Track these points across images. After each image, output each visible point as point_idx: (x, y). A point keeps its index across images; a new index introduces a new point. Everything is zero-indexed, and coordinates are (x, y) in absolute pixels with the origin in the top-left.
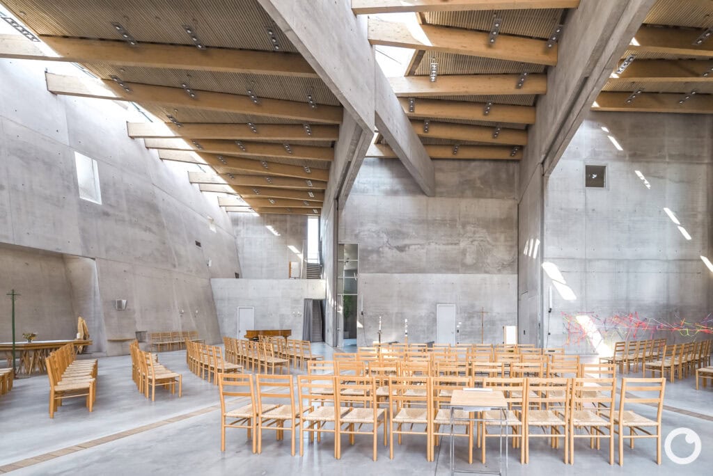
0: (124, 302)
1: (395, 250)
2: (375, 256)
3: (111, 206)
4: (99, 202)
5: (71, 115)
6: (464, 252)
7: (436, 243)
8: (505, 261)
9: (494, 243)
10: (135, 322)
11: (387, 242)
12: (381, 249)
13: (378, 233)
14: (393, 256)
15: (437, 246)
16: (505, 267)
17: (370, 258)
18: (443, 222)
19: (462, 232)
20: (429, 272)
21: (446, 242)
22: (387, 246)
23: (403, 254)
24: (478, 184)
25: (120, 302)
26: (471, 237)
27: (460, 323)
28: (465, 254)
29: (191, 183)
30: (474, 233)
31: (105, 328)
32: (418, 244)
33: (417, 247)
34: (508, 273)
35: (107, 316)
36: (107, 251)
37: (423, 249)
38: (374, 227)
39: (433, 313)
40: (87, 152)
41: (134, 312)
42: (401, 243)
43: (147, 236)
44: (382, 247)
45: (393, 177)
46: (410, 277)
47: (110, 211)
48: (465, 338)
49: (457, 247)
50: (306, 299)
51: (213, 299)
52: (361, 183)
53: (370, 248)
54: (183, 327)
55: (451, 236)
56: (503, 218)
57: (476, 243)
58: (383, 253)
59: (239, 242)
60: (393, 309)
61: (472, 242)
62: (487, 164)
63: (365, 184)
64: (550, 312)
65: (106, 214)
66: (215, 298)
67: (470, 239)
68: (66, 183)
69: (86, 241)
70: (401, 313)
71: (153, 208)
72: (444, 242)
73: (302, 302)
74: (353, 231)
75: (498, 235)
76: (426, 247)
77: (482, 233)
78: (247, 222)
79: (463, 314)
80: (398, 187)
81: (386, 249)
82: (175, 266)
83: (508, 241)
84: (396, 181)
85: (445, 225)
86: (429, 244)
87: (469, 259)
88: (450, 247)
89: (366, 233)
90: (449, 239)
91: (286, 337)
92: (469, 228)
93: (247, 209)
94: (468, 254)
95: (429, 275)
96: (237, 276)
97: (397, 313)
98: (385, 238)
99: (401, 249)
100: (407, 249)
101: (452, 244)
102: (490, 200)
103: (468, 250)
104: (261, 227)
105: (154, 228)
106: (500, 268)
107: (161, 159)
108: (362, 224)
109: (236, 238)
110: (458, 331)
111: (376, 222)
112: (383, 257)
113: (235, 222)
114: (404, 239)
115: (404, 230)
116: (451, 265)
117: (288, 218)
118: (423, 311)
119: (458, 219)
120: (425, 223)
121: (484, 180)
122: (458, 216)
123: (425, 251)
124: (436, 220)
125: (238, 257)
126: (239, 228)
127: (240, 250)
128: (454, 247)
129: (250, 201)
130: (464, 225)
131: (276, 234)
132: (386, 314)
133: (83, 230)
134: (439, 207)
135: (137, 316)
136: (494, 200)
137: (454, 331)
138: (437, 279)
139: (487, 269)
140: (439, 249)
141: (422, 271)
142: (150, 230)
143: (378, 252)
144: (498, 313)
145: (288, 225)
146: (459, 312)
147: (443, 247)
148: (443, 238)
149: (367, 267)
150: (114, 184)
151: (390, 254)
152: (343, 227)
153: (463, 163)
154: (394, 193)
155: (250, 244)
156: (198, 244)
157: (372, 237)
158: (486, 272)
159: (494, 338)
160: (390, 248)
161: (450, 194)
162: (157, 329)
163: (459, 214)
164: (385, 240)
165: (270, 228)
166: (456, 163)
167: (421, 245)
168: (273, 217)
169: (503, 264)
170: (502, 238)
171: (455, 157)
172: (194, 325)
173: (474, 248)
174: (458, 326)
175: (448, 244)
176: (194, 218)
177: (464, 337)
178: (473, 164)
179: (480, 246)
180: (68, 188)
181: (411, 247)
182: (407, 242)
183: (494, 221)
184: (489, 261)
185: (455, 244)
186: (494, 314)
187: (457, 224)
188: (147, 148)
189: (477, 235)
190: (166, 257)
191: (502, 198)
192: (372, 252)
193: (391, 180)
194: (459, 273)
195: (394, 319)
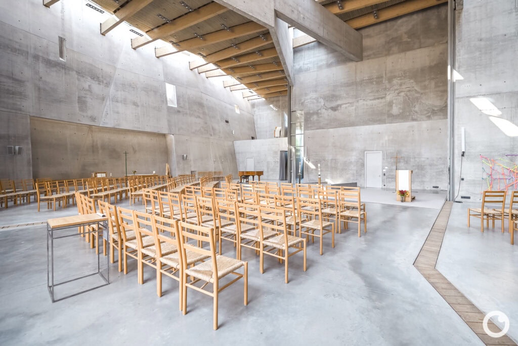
0: (185, 156)
1: (330, 110)
2: (315, 117)
3: (181, 107)
4: (176, 106)
5: (165, 66)
6: (390, 104)
7: (364, 100)
8: (436, 106)
9: (422, 91)
10: (191, 166)
11: (324, 105)
12: (319, 111)
13: (317, 99)
14: (328, 115)
15: (365, 103)
16: (436, 113)
17: (312, 119)
18: (370, 81)
19: (388, 86)
20: (357, 125)
21: (373, 98)
22: (324, 108)
23: (336, 113)
24: (405, 38)
25: (183, 156)
26: (397, 90)
27: (386, 168)
28: (392, 106)
29: (225, 87)
30: (401, 85)
31: (177, 169)
32: (348, 103)
33: (347, 105)
34: (440, 119)
35: (178, 163)
36: (179, 130)
37: (352, 106)
38: (313, 95)
39: (362, 159)
40: (171, 83)
41: (190, 161)
42: (334, 104)
43: (198, 120)
44: (320, 109)
45: (328, 54)
46: (342, 130)
47: (181, 110)
48: (392, 181)
49: (383, 100)
50: (281, 151)
51: (235, 153)
52: (306, 64)
53: (311, 112)
54: (215, 169)
55: (378, 91)
56: (433, 64)
57: (402, 94)
58: (321, 114)
59: (255, 118)
60: (329, 157)
61: (398, 93)
62: (415, 17)
63: (307, 64)
64: (463, 155)
65: (179, 112)
66: (236, 152)
67: (397, 91)
68: (162, 99)
69: (170, 126)
70: (335, 160)
71: (201, 105)
72: (371, 98)
73: (279, 153)
74: (300, 100)
75: (427, 83)
76: (355, 104)
77: (410, 83)
78: (259, 104)
79: (389, 160)
80: (332, 60)
81: (324, 111)
82: (211, 135)
83: (439, 86)
84: (330, 55)
85: (372, 83)
86: (358, 101)
87: (395, 110)
88: (377, 101)
89: (309, 100)
90: (377, 94)
91: (259, 176)
92: (395, 81)
93: (257, 97)
94: (394, 105)
95: (358, 127)
96: (253, 138)
97: (332, 159)
98: (322, 102)
99: (334, 109)
100: (339, 108)
101: (378, 98)
102: (418, 51)
103: (394, 102)
104: (266, 107)
105: (201, 116)
106: (429, 114)
107: (207, 78)
108: (306, 94)
109: (253, 116)
110: (384, 174)
111: (316, 91)
112: (321, 117)
113: (253, 106)
114: (336, 101)
115: (337, 93)
116: (378, 117)
117: (281, 98)
118: (354, 157)
119: (384, 75)
120: (354, 84)
121: (412, 34)
122: (384, 72)
123: (354, 108)
124: (364, 80)
125: (254, 127)
126: (255, 109)
127: (255, 123)
128: (380, 100)
129: (257, 91)
130: (390, 80)
131: (275, 109)
132: (324, 160)
133: (169, 121)
134: (366, 68)
135: (192, 163)
136: (423, 50)
137: (381, 174)
138: (364, 130)
139: (415, 117)
140: (367, 105)
141: (352, 124)
142: (199, 117)
143: (317, 113)
144: (428, 159)
145: (281, 103)
146: (385, 158)
147: (369, 103)
148: (370, 94)
149: (310, 125)
150: (183, 96)
151: (326, 114)
152: (294, 99)
153: (389, 24)
154: (329, 66)
155: (261, 118)
156: (227, 122)
157: (313, 103)
158: (414, 120)
159: (423, 182)
160: (326, 109)
161: (376, 55)
162: (202, 170)
163: (386, 71)
164: (322, 104)
165: (271, 106)
166: (383, 26)
167: (351, 103)
168: (272, 99)
169: (434, 110)
170: (433, 84)
171: (378, 21)
172: (221, 168)
173: (401, 99)
174: (384, 170)
175: (375, 99)
176: (226, 107)
177: (390, 180)
178: (400, 21)
179: (407, 95)
180: (163, 101)
181: (342, 106)
182: (339, 102)
183: (423, 70)
184: (417, 109)
185: (382, 98)
186: (423, 159)
187: (384, 80)
188: (199, 73)
189: (404, 87)
190: (208, 131)
191: (433, 45)
192: (313, 114)
193: (327, 56)
194: (385, 123)
195: (329, 164)
